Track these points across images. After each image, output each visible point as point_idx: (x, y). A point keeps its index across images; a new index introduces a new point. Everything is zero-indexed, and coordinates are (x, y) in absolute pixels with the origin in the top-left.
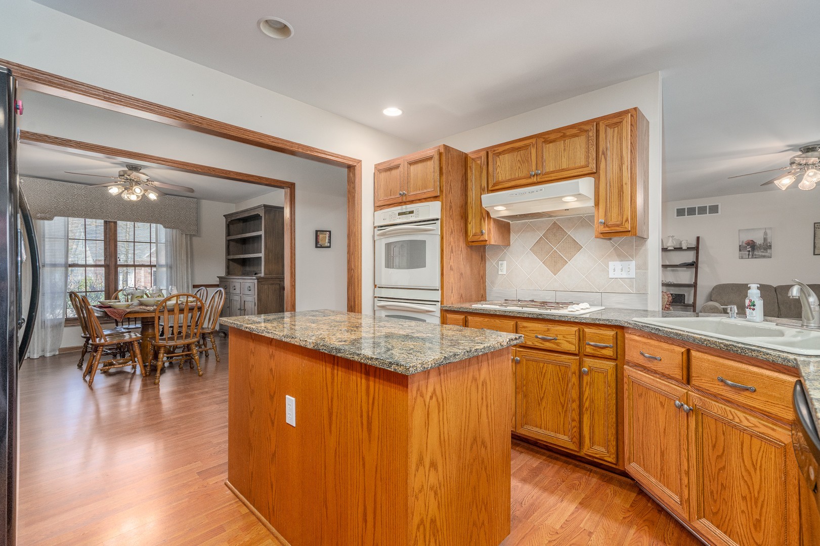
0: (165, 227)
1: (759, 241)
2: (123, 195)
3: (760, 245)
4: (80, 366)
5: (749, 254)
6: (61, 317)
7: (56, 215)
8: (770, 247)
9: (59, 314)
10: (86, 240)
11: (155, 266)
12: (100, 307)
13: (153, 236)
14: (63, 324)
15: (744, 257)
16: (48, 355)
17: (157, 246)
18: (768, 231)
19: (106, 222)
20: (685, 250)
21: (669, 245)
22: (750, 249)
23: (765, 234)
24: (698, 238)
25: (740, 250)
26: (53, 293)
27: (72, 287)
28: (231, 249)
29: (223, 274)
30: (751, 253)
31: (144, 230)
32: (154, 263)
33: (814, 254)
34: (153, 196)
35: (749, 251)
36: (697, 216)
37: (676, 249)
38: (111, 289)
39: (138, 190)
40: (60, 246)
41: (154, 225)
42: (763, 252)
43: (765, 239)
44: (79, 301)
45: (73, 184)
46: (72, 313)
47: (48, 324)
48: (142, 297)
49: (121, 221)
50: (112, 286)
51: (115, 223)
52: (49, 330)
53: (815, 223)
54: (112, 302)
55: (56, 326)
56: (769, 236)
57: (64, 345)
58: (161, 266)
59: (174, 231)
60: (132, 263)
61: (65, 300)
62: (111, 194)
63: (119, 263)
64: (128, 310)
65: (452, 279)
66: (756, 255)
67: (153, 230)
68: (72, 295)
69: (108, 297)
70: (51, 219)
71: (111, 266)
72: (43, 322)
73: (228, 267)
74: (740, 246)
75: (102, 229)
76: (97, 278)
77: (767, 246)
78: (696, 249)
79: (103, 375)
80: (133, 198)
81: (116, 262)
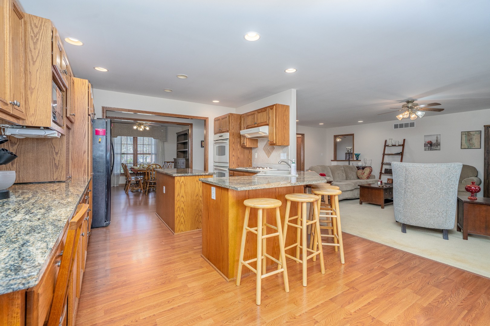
0: (154, 139)
1: (434, 142)
2: (138, 129)
3: (434, 143)
4: (125, 190)
5: (429, 148)
6: (119, 173)
7: (118, 136)
8: (439, 145)
9: (119, 172)
10: (127, 144)
11: (150, 154)
12: (130, 168)
13: (150, 142)
14: (120, 175)
15: (427, 149)
16: (115, 186)
17: (151, 146)
18: (439, 136)
19: (134, 137)
20: (397, 146)
21: (390, 143)
22: (429, 146)
23: (437, 138)
24: (404, 140)
25: (425, 146)
26: (117, 164)
27: (123, 161)
28: (179, 147)
29: (176, 157)
30: (430, 148)
31: (146, 140)
32: (150, 153)
33: (461, 149)
34: (148, 128)
35: (429, 147)
36: (404, 129)
37: (393, 145)
38: (135, 162)
39: (142, 127)
40: (119, 147)
41: (150, 138)
42: (436, 147)
43: (437, 141)
44: (125, 167)
45: (123, 124)
46: (122, 172)
47: (115, 175)
48: (144, 165)
49: (139, 136)
50: (136, 162)
51: (137, 137)
52: (116, 177)
53: (462, 132)
54: (135, 167)
55: (118, 176)
56: (439, 139)
57: (120, 183)
58: (152, 154)
59: (158, 140)
60: (142, 153)
61: (120, 167)
62: (134, 129)
63: (138, 153)
64: (138, 170)
65: (234, 159)
66: (432, 148)
67: (150, 140)
68: (122, 163)
69: (134, 165)
70: (117, 137)
71: (135, 154)
72: (114, 174)
73: (177, 155)
74: (425, 144)
75: (132, 139)
76: (130, 158)
77: (438, 144)
78: (403, 145)
79: (131, 192)
80: (141, 130)
81: (137, 152)
